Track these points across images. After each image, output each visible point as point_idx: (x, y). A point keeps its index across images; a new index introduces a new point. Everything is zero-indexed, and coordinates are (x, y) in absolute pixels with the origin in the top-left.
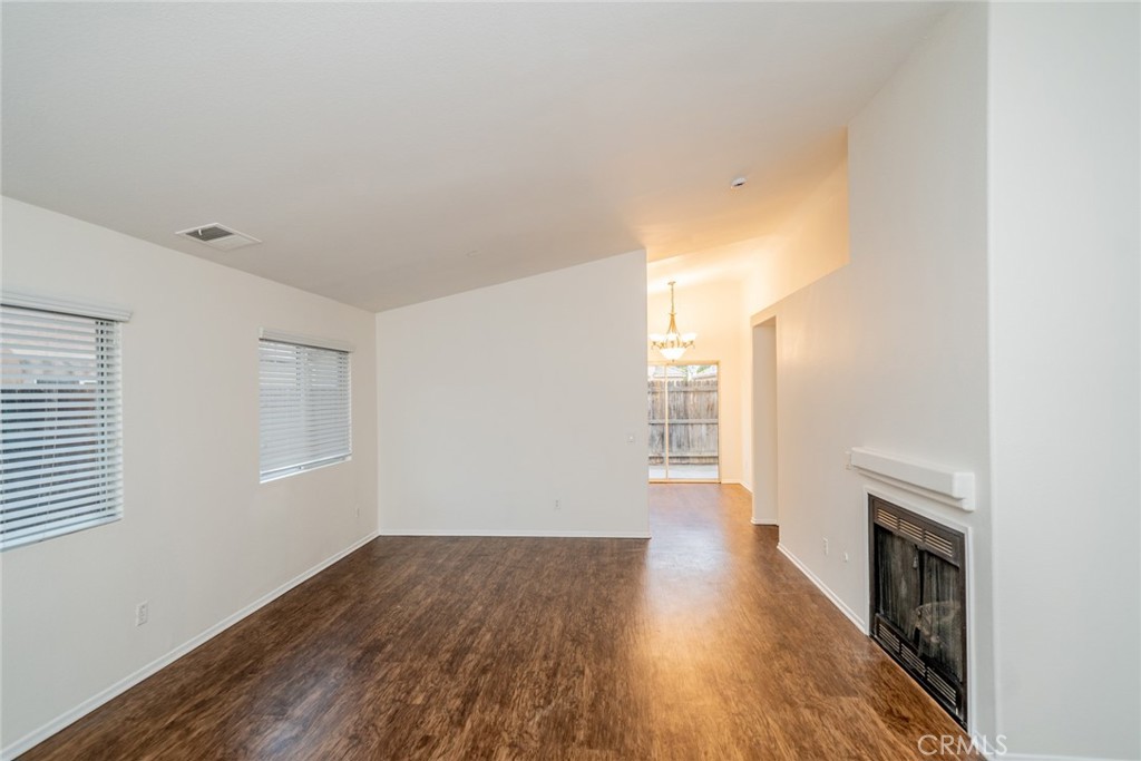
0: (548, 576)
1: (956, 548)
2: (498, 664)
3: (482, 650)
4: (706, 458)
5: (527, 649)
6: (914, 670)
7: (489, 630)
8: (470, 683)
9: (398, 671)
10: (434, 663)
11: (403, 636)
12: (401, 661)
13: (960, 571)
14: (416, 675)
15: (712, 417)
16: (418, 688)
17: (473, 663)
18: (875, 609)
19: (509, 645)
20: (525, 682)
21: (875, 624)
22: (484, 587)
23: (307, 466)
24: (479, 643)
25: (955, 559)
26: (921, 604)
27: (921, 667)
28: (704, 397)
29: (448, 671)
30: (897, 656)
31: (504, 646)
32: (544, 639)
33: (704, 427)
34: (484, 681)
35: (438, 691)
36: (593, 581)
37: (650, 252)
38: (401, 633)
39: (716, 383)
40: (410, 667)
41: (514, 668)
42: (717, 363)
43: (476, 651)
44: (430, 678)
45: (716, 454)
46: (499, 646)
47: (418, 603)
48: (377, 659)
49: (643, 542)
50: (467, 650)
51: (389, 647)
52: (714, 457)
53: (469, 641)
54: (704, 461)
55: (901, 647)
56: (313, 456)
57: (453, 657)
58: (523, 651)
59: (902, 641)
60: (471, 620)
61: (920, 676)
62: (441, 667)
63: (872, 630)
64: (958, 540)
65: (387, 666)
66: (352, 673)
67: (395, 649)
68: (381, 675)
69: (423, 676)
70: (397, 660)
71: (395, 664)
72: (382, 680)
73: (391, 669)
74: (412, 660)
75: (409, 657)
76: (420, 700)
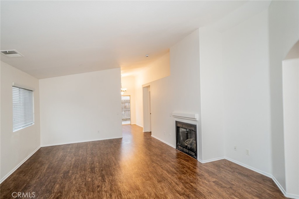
0: (103, 149)
1: (194, 128)
2: (105, 168)
3: (98, 167)
4: (124, 119)
6: (186, 152)
7: (96, 162)
8: (100, 174)
9: (78, 176)
10: (87, 172)
11: (73, 168)
12: (77, 173)
13: (196, 132)
14: (84, 175)
15: (126, 109)
16: (87, 178)
17: (98, 170)
18: (177, 143)
19: (104, 164)
20: (114, 170)
21: (177, 146)
22: (87, 154)
23: (23, 127)
24: (96, 165)
25: (195, 130)
26: (187, 139)
27: (187, 151)
28: (124, 104)
29: (92, 172)
30: (183, 151)
31: (103, 165)
32: (112, 162)
33: (124, 112)
34: (104, 172)
35: (93, 177)
36: (115, 148)
37: (121, 68)
38: (71, 168)
39: (130, 101)
40: (81, 174)
41: (109, 168)
42: (130, 96)
43: (96, 167)
45: (130, 118)
46: (102, 165)
47: (71, 161)
48: (69, 175)
49: (121, 139)
50: (94, 168)
51: (71, 172)
52: (129, 119)
53: (93, 166)
54: (124, 120)
55: (183, 148)
56: (25, 123)
57: (91, 170)
58: (109, 165)
59: (183, 147)
60: (90, 161)
61: (187, 153)
62: (90, 172)
63: (176, 147)
64: (195, 126)
65: (74, 175)
66: (64, 179)
67: (73, 171)
68: (74, 178)
69: (86, 175)
70: (76, 174)
71: (76, 175)
72: (75, 179)
73: (76, 176)
74: (80, 173)
75: (79, 172)
76: (90, 180)
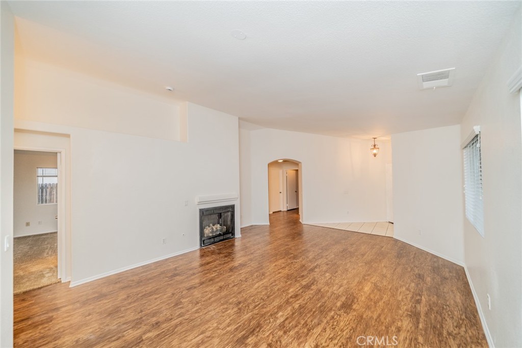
2: (296, 277)
3: (298, 285)
5: (282, 279)
6: (220, 240)
9: (334, 288)
10: (320, 286)
14: (327, 284)
16: (327, 279)
17: (305, 280)
29: (315, 281)
30: (213, 242)
35: (320, 275)
40: (329, 288)
44: (322, 281)
48: (343, 299)
50: (303, 287)
53: (301, 291)
57: (311, 286)
58: (284, 278)
62: (317, 283)
63: (201, 246)
65: (339, 292)
66: (355, 295)
67: (335, 301)
68: (342, 289)
69: (325, 282)
70: (335, 294)
71: (335, 292)
72: (341, 286)
73: (337, 290)
74: (328, 291)
75: (329, 294)
76: (327, 274)
